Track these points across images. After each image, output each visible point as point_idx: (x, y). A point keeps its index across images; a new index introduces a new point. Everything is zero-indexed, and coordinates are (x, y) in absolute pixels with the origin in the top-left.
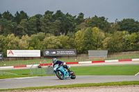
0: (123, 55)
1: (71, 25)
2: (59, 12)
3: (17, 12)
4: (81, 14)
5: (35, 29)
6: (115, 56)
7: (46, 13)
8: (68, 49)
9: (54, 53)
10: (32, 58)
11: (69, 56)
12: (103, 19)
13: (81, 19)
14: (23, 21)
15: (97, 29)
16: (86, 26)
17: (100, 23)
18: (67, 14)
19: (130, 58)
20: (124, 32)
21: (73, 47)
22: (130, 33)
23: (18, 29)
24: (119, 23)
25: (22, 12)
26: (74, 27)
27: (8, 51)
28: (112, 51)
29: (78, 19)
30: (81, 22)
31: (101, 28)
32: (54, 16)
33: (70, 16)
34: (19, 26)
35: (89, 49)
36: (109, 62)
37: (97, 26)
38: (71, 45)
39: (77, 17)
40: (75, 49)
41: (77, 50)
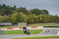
0: (33, 25)
2: (4, 5)
4: (15, 6)
8: (8, 22)
11: (8, 26)
12: (24, 8)
13: (14, 8)
15: (22, 13)
16: (17, 12)
17: (23, 10)
18: (8, 6)
19: (36, 26)
20: (34, 14)
22: (37, 15)
26: (11, 12)
28: (29, 23)
29: (13, 9)
32: (1, 7)
33: (9, 7)
38: (10, 20)
39: (13, 7)
40: (12, 22)
41: (13, 23)
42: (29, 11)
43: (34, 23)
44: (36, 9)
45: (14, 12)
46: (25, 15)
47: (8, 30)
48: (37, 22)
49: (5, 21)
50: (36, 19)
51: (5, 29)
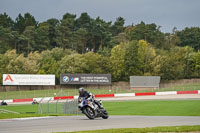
0: (184, 84)
1: (104, 37)
2: (85, 16)
3: (20, 16)
4: (121, 19)
5: (47, 41)
6: (171, 85)
7: (65, 17)
8: (97, 74)
9: (77, 79)
10: (43, 87)
11: (99, 85)
12: (153, 27)
13: (119, 27)
14: (28, 29)
15: (144, 42)
16: (127, 38)
17: (148, 33)
18: (98, 20)
19: (195, 88)
21: (106, 70)
22: (196, 49)
23: (20, 42)
24: (179, 34)
25: (27, 15)
26: (108, 40)
27: (5, 76)
28: (167, 77)
29: (114, 28)
30: (120, 31)
31: (150, 40)
32: (76, 22)
33: (102, 22)
34: (22, 37)
35: (133, 74)
36: (162, 95)
37: (143, 38)
38: (104, 68)
39: (113, 24)
40: (109, 74)
41: (113, 77)
42: (167, 34)
43: (186, 78)
44: (192, 29)
45: (119, 40)
46: (154, 51)
48: (196, 74)
50: (192, 62)
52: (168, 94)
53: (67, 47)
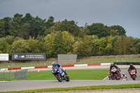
0: (92, 59)
1: (41, 29)
2: (28, 16)
4: (52, 17)
5: (3, 32)
6: (84, 60)
7: (15, 16)
8: (37, 53)
9: (23, 57)
11: (38, 60)
12: (72, 23)
13: (51, 23)
15: (66, 32)
16: (56, 30)
17: (70, 27)
18: (37, 18)
19: (99, 62)
20: (93, 36)
21: (42, 50)
22: (99, 37)
24: (89, 27)
26: (44, 31)
28: (82, 55)
29: (47, 23)
30: (51, 25)
31: (71, 32)
32: (23, 19)
33: (40, 19)
35: (59, 53)
36: (78, 66)
37: (66, 30)
39: (47, 20)
40: (44, 53)
42: (82, 28)
43: (93, 55)
45: (50, 31)
46: (73, 38)
47: (36, 70)
48: (100, 53)
49: (30, 49)
50: (97, 45)
51: (30, 68)
52: (82, 66)
53: (17, 36)
